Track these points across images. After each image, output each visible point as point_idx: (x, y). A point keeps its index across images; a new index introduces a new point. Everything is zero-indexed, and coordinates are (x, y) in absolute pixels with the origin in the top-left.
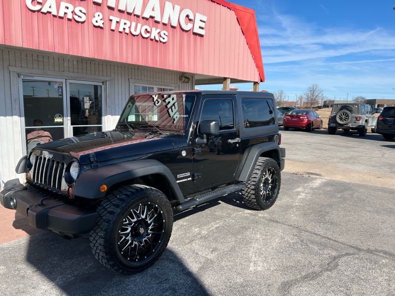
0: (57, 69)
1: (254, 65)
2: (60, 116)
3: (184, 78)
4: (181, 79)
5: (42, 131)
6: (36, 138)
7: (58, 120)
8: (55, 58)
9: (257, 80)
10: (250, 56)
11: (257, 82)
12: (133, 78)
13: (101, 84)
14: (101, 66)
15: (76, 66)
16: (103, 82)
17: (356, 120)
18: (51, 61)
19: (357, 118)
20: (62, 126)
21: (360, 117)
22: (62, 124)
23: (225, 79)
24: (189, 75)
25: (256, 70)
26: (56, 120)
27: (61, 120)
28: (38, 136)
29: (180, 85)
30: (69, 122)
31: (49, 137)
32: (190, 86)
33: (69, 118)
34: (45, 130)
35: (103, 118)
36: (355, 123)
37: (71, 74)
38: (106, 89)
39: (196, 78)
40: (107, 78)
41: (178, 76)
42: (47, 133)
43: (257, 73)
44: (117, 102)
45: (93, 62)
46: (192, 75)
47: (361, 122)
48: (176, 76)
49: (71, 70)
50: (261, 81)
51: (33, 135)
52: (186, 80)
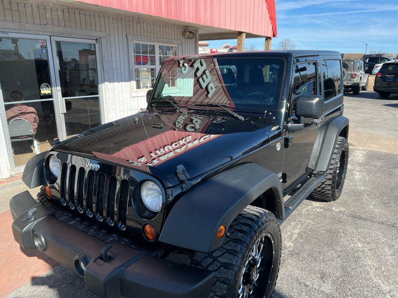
0: (37, 21)
1: (268, 16)
2: (47, 86)
3: (188, 34)
4: (184, 35)
5: (26, 106)
6: (17, 116)
7: (45, 91)
8: (34, 6)
9: (270, 35)
10: (265, 4)
11: (270, 38)
12: (132, 33)
13: (94, 42)
14: (92, 18)
15: (61, 18)
16: (97, 40)
17: (352, 77)
18: (29, 10)
19: (352, 76)
20: (51, 99)
21: (355, 74)
22: (50, 96)
23: (240, 33)
24: (193, 29)
25: (270, 22)
26: (43, 92)
27: (50, 92)
28: (21, 114)
29: (184, 42)
30: (60, 94)
31: (34, 113)
32: (193, 43)
33: (59, 88)
34: (28, 105)
35: (100, 86)
36: (350, 80)
37: (56, 29)
38: (101, 48)
39: (200, 32)
40: (102, 35)
41: (181, 31)
42: (31, 109)
43: (271, 26)
44: (114, 65)
45: (82, 12)
46: (195, 29)
47: (356, 80)
48: (178, 31)
49: (56, 23)
50: (274, 36)
51: (14, 112)
52: (191, 35)
